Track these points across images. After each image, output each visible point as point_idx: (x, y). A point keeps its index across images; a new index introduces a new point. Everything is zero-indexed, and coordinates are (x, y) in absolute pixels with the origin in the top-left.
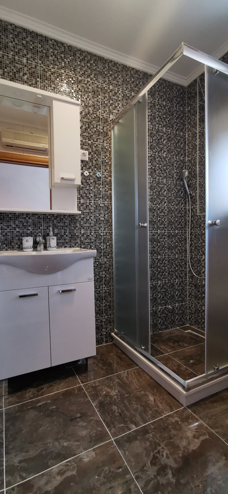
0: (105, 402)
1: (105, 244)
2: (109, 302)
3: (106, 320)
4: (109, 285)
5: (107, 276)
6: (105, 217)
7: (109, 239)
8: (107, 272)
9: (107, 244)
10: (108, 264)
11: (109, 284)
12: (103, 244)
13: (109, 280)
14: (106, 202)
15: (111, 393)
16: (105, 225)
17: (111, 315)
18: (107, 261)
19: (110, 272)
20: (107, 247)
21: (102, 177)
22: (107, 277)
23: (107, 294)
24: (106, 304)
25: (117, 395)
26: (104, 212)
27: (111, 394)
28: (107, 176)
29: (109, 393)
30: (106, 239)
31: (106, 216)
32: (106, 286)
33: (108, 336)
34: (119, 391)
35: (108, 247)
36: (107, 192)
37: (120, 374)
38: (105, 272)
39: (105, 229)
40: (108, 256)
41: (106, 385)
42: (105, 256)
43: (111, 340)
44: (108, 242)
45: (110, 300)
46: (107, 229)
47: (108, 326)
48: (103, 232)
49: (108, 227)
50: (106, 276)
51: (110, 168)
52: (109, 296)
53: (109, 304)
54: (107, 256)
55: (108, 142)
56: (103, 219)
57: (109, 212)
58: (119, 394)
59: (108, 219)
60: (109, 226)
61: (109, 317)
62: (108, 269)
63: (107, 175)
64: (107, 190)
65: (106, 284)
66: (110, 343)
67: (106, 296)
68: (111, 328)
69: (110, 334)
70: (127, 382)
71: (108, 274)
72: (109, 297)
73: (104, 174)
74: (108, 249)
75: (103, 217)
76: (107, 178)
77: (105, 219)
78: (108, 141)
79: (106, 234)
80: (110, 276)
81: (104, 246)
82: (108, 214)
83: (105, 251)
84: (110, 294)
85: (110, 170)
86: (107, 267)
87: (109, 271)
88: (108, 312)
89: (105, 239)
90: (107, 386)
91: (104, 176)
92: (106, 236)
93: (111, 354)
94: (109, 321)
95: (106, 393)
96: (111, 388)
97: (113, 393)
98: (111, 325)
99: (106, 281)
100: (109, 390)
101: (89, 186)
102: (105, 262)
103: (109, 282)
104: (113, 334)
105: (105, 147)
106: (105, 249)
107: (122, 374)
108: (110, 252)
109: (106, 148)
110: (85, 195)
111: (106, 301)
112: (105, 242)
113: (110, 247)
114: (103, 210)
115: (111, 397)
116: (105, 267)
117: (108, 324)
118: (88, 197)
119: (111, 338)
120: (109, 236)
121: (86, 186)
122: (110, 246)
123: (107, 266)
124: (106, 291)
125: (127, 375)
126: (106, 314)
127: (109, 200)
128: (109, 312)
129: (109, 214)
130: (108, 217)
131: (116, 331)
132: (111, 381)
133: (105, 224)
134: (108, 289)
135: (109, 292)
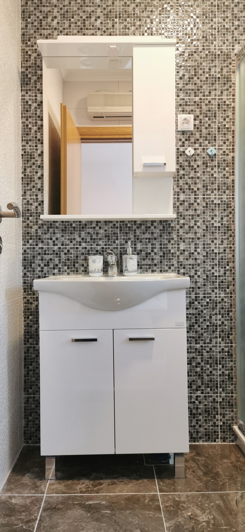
0: (185, 527)
1: (222, 268)
2: (229, 370)
4: (229, 340)
5: (226, 323)
6: (222, 221)
7: (230, 258)
8: (226, 317)
9: (225, 267)
10: (228, 303)
11: (229, 337)
12: (219, 267)
13: (228, 331)
14: (224, 197)
15: (199, 516)
16: (222, 236)
17: (232, 393)
18: (225, 297)
19: (231, 317)
20: (225, 273)
21: (218, 155)
22: (225, 325)
23: (225, 355)
24: (223, 372)
25: (208, 522)
26: (222, 213)
27: (198, 519)
28: (227, 152)
29: (196, 515)
30: (225, 259)
31: (225, 219)
32: (223, 340)
33: (227, 429)
34: (214, 518)
35: (227, 272)
36: (228, 178)
37: (228, 495)
38: (222, 317)
39: (222, 242)
40: (228, 288)
41: (196, 503)
42: (222, 288)
43: (233, 437)
44: (228, 265)
45: (231, 367)
46: (225, 242)
47: (226, 411)
48: (219, 248)
49: (228, 239)
50: (223, 323)
51: (233, 137)
52: (229, 358)
53: (229, 373)
54: (225, 288)
55: (230, 92)
56: (220, 225)
57: (230, 213)
58: (212, 522)
59: (228, 224)
60: (231, 236)
61: (229, 397)
62: (228, 311)
63: (227, 149)
64: (227, 175)
65: (223, 337)
66: (231, 443)
67: (223, 358)
68: (232, 417)
69: (230, 426)
70: (235, 508)
71: (228, 320)
72: (229, 361)
73: (221, 149)
74: (228, 276)
75: (219, 222)
76: (228, 155)
77: (222, 224)
78: (231, 90)
79: (225, 250)
80: (231, 323)
81: (219, 271)
82: (228, 216)
83: (223, 279)
84: (232, 355)
85: (233, 140)
86: (226, 308)
87: (228, 314)
88: (226, 387)
89: (222, 259)
90: (197, 505)
91: (221, 152)
92: (225, 253)
93: (226, 461)
94: (229, 402)
95: (192, 515)
96: (203, 510)
97: (203, 519)
98: (232, 411)
99: (223, 331)
100: (198, 512)
101: (195, 172)
102: (222, 300)
103: (228, 334)
104: (236, 428)
105: (225, 102)
106: (222, 276)
107: (231, 495)
108: (231, 282)
109: (227, 103)
110: (187, 187)
112: (222, 265)
113: (231, 274)
114: (219, 210)
115: (197, 522)
116: (223, 308)
117: (227, 408)
118: (193, 189)
119: (233, 435)
120: (231, 253)
121: (189, 172)
122: (231, 270)
123: (225, 306)
124: (223, 349)
125: (240, 498)
127: (230, 192)
128: (229, 387)
129: (231, 216)
130: (227, 221)
131: (241, 422)
132: (207, 500)
133: (222, 233)
134: (228, 347)
135: (228, 352)
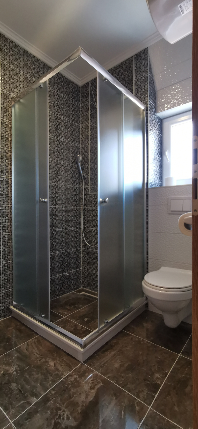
0: (3, 383)
1: (4, 218)
2: (8, 276)
3: (4, 294)
4: (8, 259)
5: (6, 249)
6: (4, 191)
7: (9, 213)
8: (6, 246)
9: (6, 218)
10: (7, 238)
11: (8, 257)
12: (2, 218)
13: (8, 254)
14: (5, 177)
15: (9, 370)
16: (4, 199)
17: (9, 289)
18: (6, 235)
19: (9, 246)
20: (6, 221)
21: (2, 152)
22: (6, 251)
23: (6, 268)
24: (4, 278)
25: (16, 371)
26: (4, 186)
27: (9, 372)
29: (7, 371)
30: (6, 213)
31: (6, 190)
32: (4, 260)
33: (6, 310)
34: (19, 366)
36: (7, 166)
37: (20, 347)
38: (4, 246)
39: (4, 203)
42: (4, 230)
43: (9, 313)
44: (7, 216)
45: (9, 274)
46: (6, 203)
47: (6, 300)
48: (2, 206)
49: (7, 201)
50: (4, 250)
51: (10, 144)
52: (8, 269)
53: (8, 278)
54: (6, 229)
56: (3, 193)
57: (9, 186)
58: (18, 369)
59: (7, 193)
60: (9, 200)
61: (7, 291)
62: (7, 243)
63: (7, 150)
64: (7, 164)
65: (4, 258)
66: (9, 317)
67: (4, 270)
68: (9, 302)
69: (8, 307)
70: (27, 353)
71: (7, 248)
72: (8, 271)
74: (7, 223)
75: (2, 191)
76: (7, 153)
78: (9, 117)
79: (5, 208)
80: (9, 249)
81: (2, 220)
82: (7, 188)
84: (9, 267)
85: (10, 145)
86: (6, 241)
87: (7, 244)
88: (6, 286)
89: (4, 213)
90: (4, 364)
91: (3, 150)
92: (5, 210)
93: (10, 328)
94: (8, 294)
95: (4, 372)
96: (9, 364)
97: (12, 370)
98: (10, 299)
99: (4, 255)
100: (7, 368)
102: (4, 236)
103: (8, 256)
104: (12, 307)
105: (5, 122)
106: (4, 223)
107: (22, 347)
108: (9, 226)
109: (6, 123)
111: (4, 275)
112: (4, 216)
113: (9, 221)
114: (2, 184)
115: (10, 375)
116: (4, 241)
117: (6, 298)
119: (10, 312)
120: (9, 210)
122: (9, 219)
124: (4, 265)
125: (27, 346)
126: (4, 289)
127: (9, 175)
128: (8, 286)
129: (9, 188)
131: (15, 303)
132: (9, 357)
133: (4, 197)
134: (7, 263)
135: (8, 266)
